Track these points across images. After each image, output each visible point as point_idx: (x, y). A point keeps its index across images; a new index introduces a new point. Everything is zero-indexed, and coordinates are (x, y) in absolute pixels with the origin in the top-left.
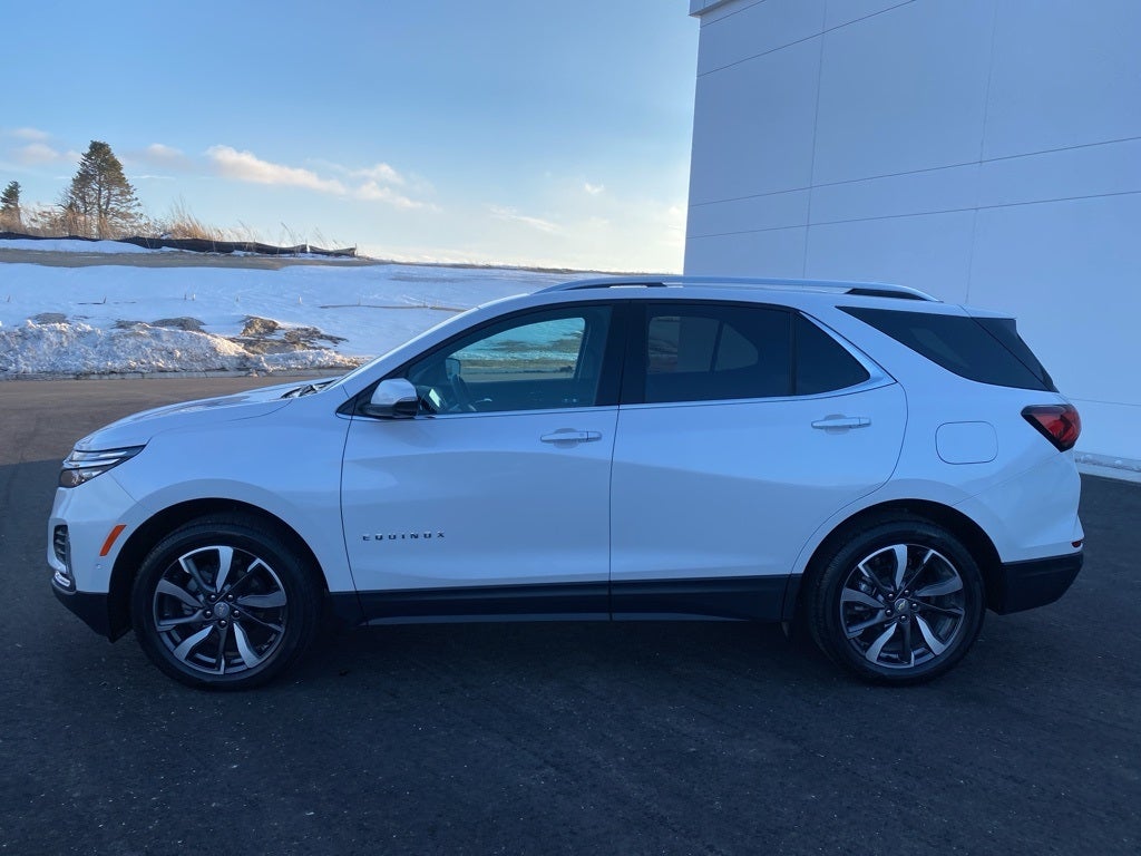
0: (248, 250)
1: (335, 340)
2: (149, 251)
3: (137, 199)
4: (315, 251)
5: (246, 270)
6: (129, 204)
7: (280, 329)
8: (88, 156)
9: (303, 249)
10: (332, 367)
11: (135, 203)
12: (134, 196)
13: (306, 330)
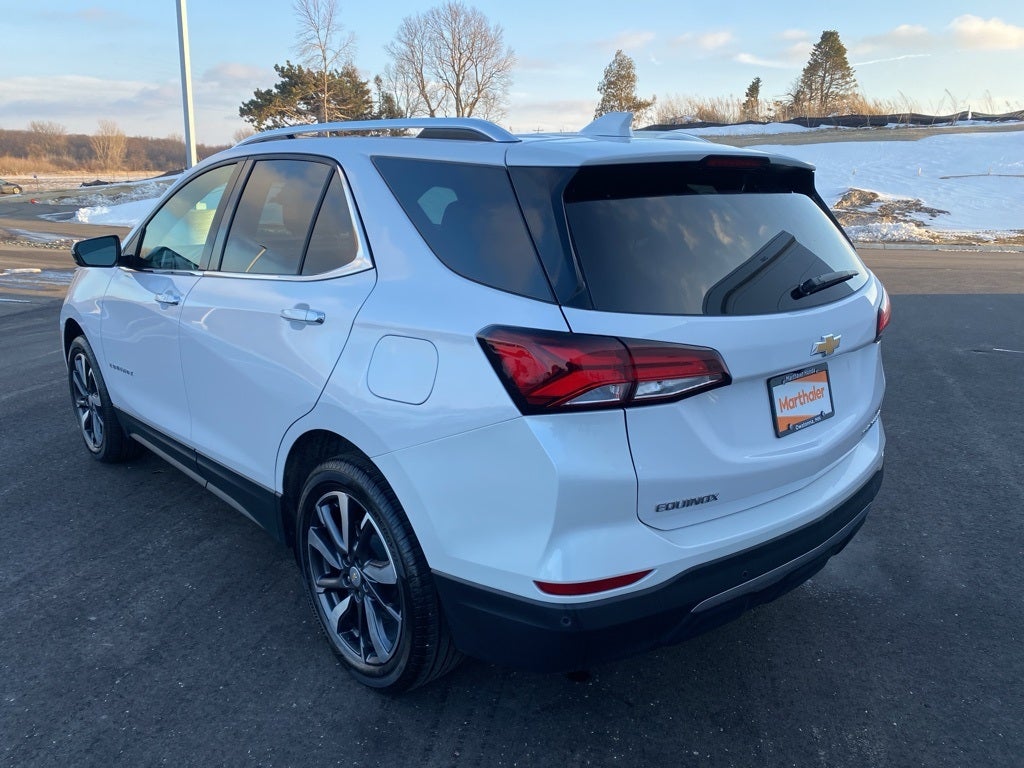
0: (902, 122)
1: (933, 213)
2: (806, 130)
3: (855, 81)
4: (977, 117)
5: (882, 143)
6: (847, 86)
7: (879, 201)
8: (819, 46)
9: (963, 117)
10: (904, 241)
11: (853, 84)
12: (853, 78)
13: (907, 202)
